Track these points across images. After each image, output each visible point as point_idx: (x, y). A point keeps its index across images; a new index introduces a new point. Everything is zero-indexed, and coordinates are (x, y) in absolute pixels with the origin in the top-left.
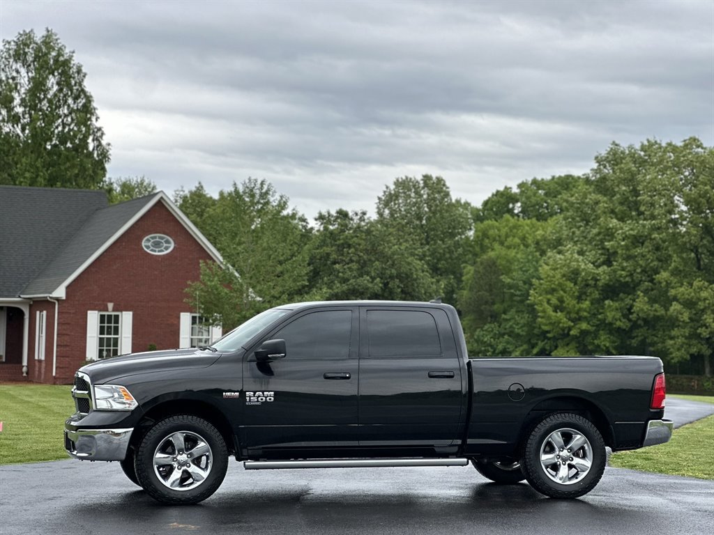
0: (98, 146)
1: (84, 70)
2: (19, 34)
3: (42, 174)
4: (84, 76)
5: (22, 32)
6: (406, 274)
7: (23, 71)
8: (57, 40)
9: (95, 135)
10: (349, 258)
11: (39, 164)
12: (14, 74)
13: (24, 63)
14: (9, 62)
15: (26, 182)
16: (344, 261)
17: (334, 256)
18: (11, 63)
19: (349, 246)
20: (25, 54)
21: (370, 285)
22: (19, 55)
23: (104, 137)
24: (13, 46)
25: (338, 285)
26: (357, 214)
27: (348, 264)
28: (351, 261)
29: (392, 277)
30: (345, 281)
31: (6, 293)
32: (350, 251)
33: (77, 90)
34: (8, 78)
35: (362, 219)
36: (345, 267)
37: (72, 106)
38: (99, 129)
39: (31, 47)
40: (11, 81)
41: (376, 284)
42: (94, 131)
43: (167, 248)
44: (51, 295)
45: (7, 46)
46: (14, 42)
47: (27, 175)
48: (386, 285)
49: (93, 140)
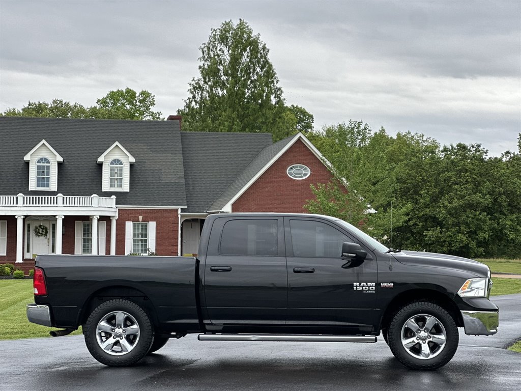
0: (279, 101)
1: (267, 46)
2: (223, 24)
3: (236, 123)
4: (268, 51)
5: (224, 23)
6: (512, 192)
7: (226, 50)
8: (248, 26)
9: (276, 94)
10: (465, 180)
11: (234, 115)
12: (219, 53)
13: (226, 45)
14: (215, 44)
15: (225, 129)
16: (462, 182)
17: (454, 179)
18: (216, 45)
19: (467, 171)
20: (227, 38)
21: (482, 200)
22: (223, 39)
23: (283, 95)
24: (218, 32)
25: (456, 200)
26: (473, 147)
27: (464, 184)
28: (467, 182)
29: (500, 194)
30: (463, 197)
31: (197, 210)
32: (466, 175)
33: (263, 61)
34: (215, 56)
35: (477, 151)
36: (462, 187)
37: (260, 73)
38: (279, 89)
39: (230, 32)
40: (216, 57)
41: (487, 199)
42: (275, 91)
43: (305, 175)
44: (221, 211)
45: (214, 33)
46: (219, 29)
47: (226, 124)
48: (495, 200)
49: (275, 97)
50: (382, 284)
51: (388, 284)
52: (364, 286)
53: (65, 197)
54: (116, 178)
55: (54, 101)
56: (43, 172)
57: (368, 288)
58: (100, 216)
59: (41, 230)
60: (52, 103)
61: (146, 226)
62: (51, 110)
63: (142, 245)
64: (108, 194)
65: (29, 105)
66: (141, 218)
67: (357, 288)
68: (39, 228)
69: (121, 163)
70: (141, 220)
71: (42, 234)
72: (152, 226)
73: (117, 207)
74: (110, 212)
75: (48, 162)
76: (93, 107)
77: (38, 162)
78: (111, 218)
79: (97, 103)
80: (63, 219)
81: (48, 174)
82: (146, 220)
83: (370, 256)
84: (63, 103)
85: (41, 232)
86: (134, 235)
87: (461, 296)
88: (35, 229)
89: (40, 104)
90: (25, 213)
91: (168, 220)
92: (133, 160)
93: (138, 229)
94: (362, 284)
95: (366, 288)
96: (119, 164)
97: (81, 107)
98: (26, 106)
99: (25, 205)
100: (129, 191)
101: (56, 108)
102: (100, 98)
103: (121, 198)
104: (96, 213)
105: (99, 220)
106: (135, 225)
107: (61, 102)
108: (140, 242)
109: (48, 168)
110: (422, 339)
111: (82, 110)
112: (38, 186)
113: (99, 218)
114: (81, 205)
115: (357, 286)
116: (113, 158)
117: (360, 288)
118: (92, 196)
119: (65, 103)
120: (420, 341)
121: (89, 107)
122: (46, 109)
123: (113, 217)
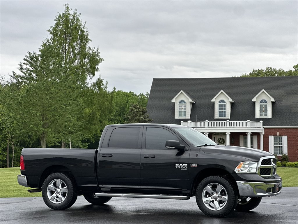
50: (191, 165)
51: (195, 165)
52: (181, 166)
53: (231, 122)
54: (263, 111)
55: (267, 68)
56: (222, 108)
57: (183, 167)
58: (252, 133)
59: (221, 141)
60: (266, 70)
61: (282, 138)
62: (266, 73)
63: (279, 150)
64: (258, 120)
65: (253, 71)
66: (278, 133)
67: (177, 167)
68: (220, 139)
69: (266, 102)
70: (278, 135)
71: (221, 143)
72: (285, 138)
73: (263, 127)
74: (259, 130)
75: (225, 102)
76: (290, 70)
77: (220, 102)
78: (260, 134)
79: (294, 68)
80: (230, 134)
81: (225, 109)
82: (281, 135)
83: (187, 148)
84: (272, 69)
85: (221, 142)
86: (275, 144)
87: (237, 172)
88: (218, 140)
89: (259, 70)
90: (209, 131)
91: (295, 135)
92: (273, 100)
93: (277, 140)
94: (180, 164)
95: (182, 167)
96: (265, 102)
97: (283, 71)
98: (251, 72)
99: (209, 127)
100: (271, 118)
101: (268, 72)
102: (295, 65)
103: (266, 122)
104: (249, 131)
105: (251, 135)
106: (274, 138)
107: (271, 68)
108: (278, 148)
109: (225, 105)
110: (215, 199)
111: (284, 72)
112: (220, 116)
113: (251, 133)
114: (240, 126)
115: (177, 166)
116: (261, 99)
117: (179, 167)
118: (247, 121)
119: (273, 69)
120: (213, 199)
121: (288, 71)
122: (263, 73)
123: (261, 133)
